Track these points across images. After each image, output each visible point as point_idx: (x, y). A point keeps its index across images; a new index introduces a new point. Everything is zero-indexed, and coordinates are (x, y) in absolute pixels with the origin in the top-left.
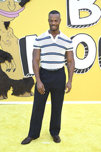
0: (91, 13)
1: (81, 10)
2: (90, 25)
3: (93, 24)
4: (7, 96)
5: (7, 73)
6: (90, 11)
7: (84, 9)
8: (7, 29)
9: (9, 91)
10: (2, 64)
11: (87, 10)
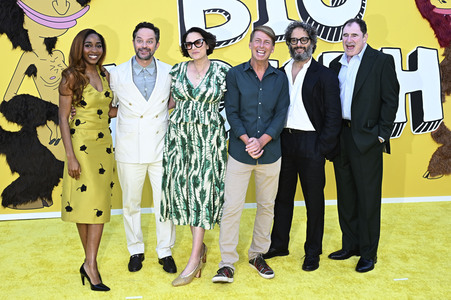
0: (229, 18)
1: (209, 11)
2: (228, 41)
3: (235, 39)
4: (50, 199)
5: (51, 148)
6: (226, 13)
7: (215, 10)
8: (50, 53)
9: (55, 188)
10: (40, 130)
11: (221, 11)
